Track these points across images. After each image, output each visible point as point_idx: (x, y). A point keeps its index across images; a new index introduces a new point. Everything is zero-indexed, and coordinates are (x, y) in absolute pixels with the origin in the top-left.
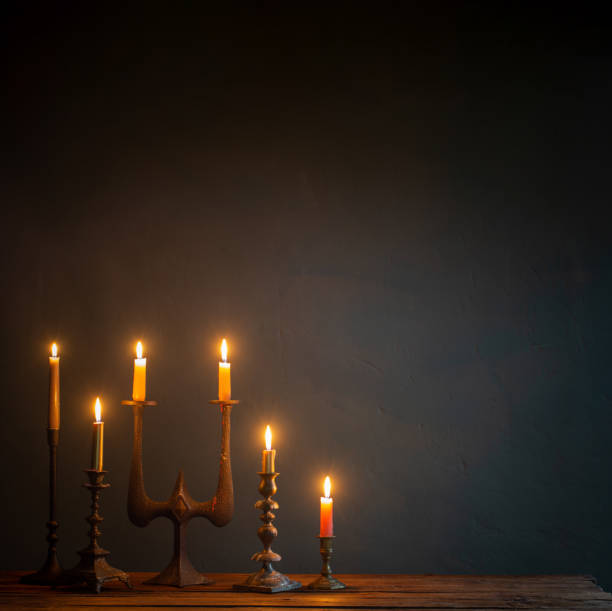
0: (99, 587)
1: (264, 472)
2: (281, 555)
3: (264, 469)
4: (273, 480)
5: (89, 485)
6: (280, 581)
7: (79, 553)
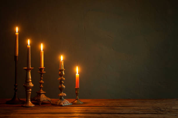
0: (41, 103)
1: (60, 69)
2: (66, 94)
3: (62, 68)
4: (63, 72)
5: (40, 72)
6: (66, 102)
7: (37, 92)
